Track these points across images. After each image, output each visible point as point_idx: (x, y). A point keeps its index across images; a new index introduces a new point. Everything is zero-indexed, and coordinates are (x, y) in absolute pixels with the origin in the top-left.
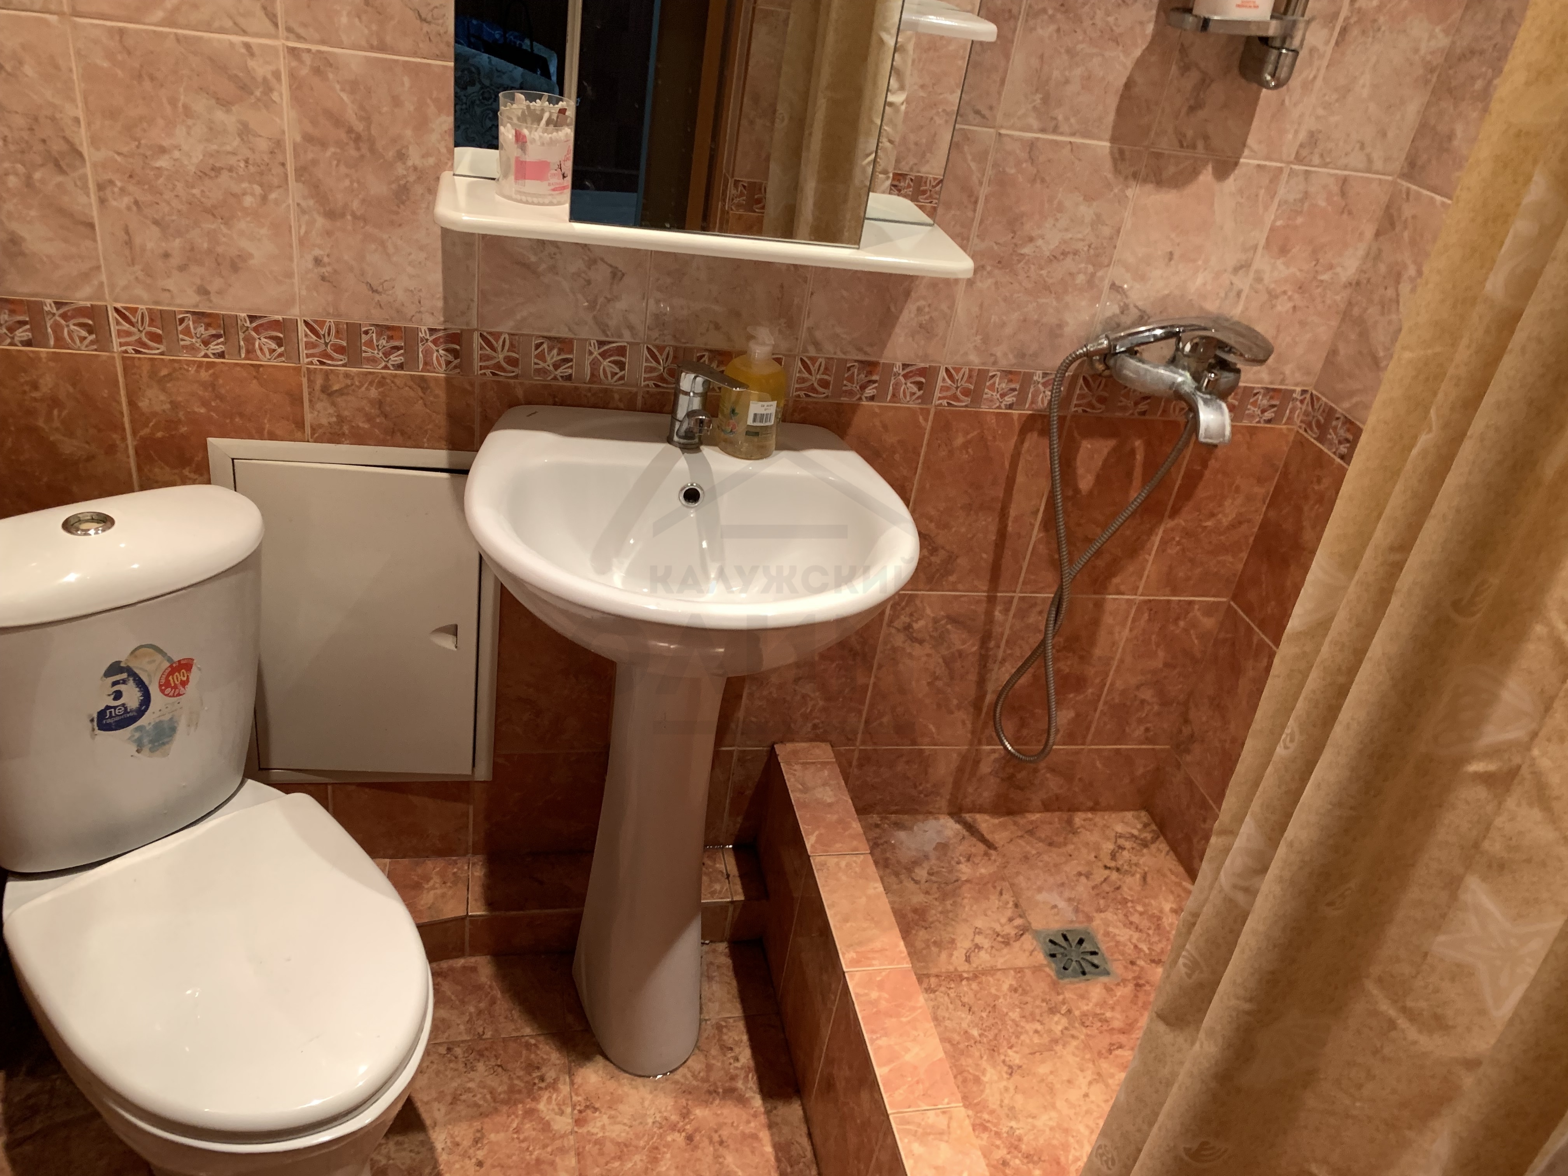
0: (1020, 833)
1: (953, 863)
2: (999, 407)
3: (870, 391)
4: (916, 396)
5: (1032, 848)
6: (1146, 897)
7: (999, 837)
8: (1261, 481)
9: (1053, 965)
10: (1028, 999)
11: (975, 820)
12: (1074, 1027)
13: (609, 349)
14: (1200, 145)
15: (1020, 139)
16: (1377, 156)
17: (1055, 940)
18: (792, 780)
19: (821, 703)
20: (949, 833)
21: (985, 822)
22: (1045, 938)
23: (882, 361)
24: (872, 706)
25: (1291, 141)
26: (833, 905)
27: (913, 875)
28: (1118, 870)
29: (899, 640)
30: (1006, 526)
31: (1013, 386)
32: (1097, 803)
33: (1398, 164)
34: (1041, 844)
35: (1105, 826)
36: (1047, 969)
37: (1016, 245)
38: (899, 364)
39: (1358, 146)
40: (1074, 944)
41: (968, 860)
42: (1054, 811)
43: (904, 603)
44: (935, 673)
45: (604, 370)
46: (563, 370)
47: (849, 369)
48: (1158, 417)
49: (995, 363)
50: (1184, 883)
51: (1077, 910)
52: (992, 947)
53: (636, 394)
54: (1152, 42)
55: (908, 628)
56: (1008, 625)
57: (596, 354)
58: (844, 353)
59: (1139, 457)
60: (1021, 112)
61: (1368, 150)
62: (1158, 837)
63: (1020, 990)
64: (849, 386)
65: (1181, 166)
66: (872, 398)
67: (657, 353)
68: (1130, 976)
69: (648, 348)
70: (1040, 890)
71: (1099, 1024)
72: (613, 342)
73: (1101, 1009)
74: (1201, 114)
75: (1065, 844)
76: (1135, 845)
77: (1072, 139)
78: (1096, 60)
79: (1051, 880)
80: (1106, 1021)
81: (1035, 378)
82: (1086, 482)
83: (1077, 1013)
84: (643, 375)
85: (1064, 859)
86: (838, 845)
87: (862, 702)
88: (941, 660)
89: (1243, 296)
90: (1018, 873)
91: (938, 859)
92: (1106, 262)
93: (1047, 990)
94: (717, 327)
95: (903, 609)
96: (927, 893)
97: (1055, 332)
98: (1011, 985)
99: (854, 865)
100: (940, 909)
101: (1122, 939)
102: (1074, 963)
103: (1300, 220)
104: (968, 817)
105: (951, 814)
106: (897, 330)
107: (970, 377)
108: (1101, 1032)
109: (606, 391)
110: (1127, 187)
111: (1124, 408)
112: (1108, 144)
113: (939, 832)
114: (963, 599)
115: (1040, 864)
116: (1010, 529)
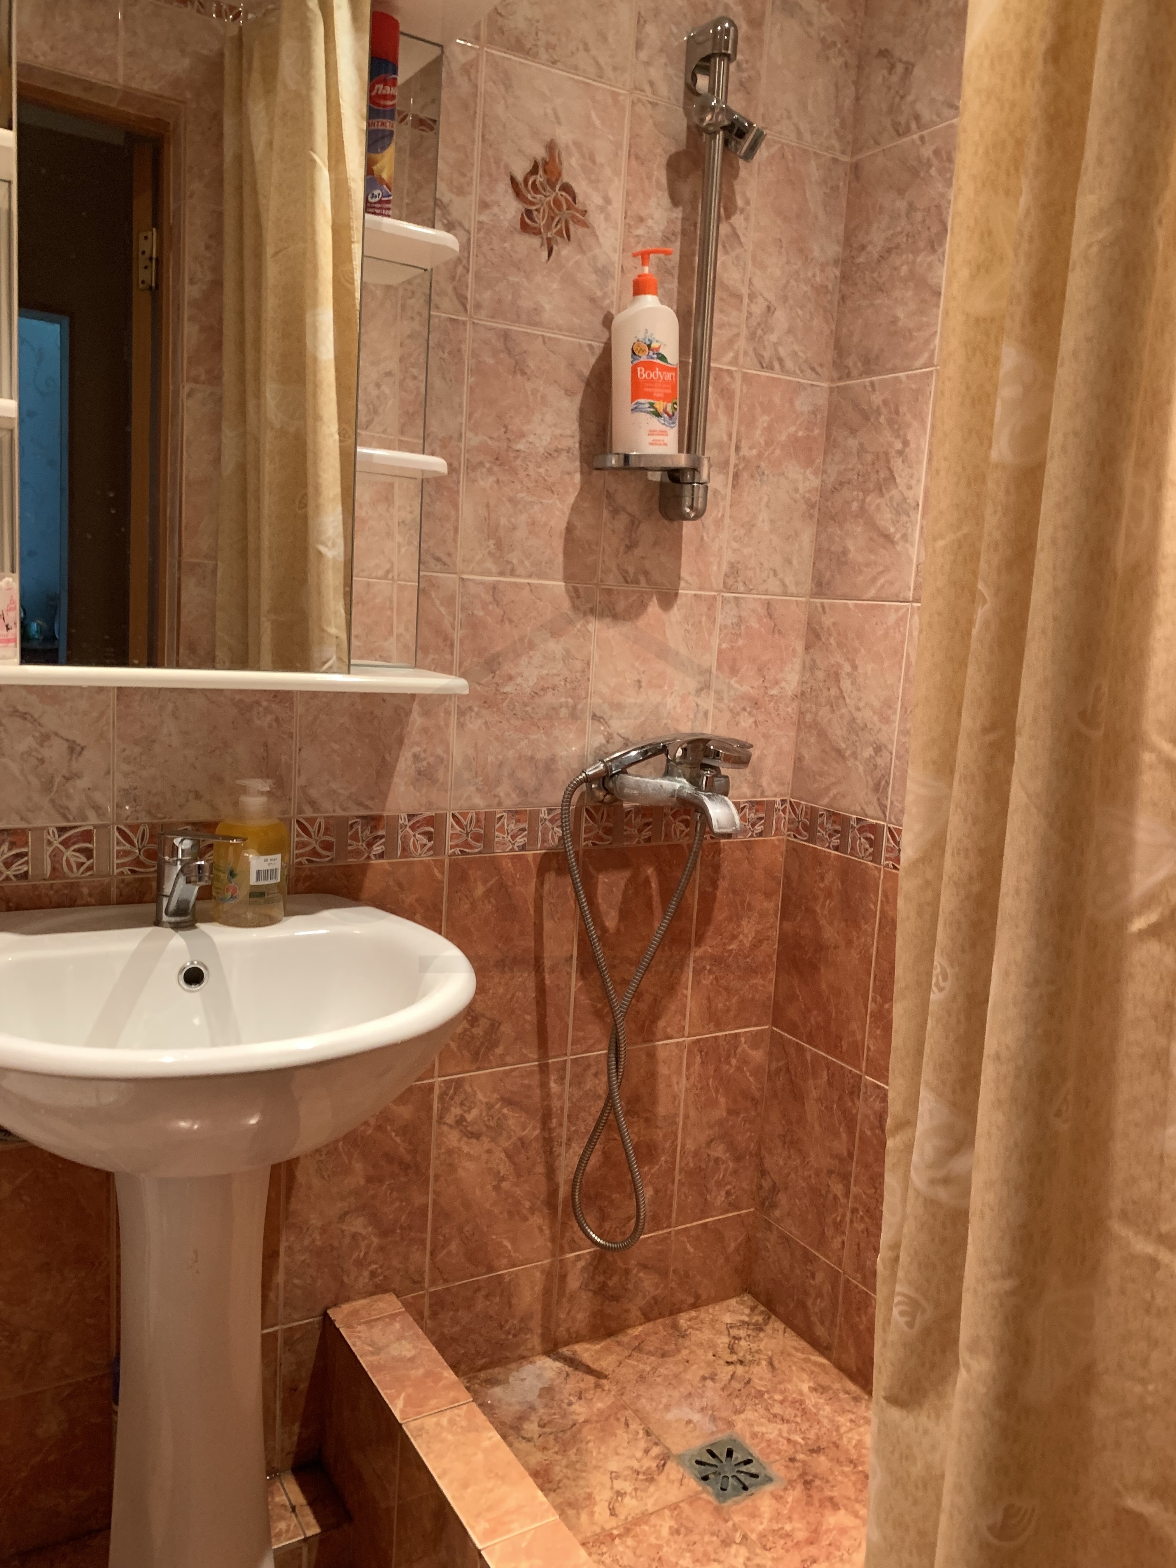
0: (627, 1353)
1: (565, 1406)
2: (512, 850)
3: (377, 849)
4: (427, 847)
5: (646, 1364)
6: (780, 1383)
7: (606, 1363)
8: (768, 895)
9: (709, 1489)
10: (695, 1537)
11: (574, 1353)
12: (757, 1555)
13: (70, 837)
14: (642, 579)
15: (482, 583)
16: (789, 580)
17: (704, 1460)
18: (359, 1343)
19: (376, 1241)
20: (550, 1374)
21: (585, 1351)
22: (690, 1460)
23: (385, 814)
24: (435, 1230)
25: (717, 571)
26: (444, 1473)
27: (523, 1433)
28: (741, 1362)
29: (453, 1138)
30: (543, 979)
31: (522, 826)
32: (698, 1297)
33: (808, 585)
34: (652, 1358)
35: (712, 1320)
36: (704, 1496)
37: (497, 684)
38: (404, 815)
39: (772, 573)
40: (723, 1458)
41: (580, 1398)
42: (655, 1319)
43: (452, 1091)
44: (499, 1172)
45: (68, 860)
46: (19, 867)
47: (352, 826)
48: (662, 842)
49: (500, 804)
50: (812, 1358)
51: (714, 1419)
52: (636, 1489)
53: (109, 885)
54: (582, 489)
55: (460, 1121)
56: (566, 1097)
57: (56, 844)
58: (344, 810)
59: (654, 885)
60: (478, 557)
61: (781, 575)
62: (769, 1318)
63: (683, 1530)
64: (354, 846)
65: (631, 600)
66: (381, 856)
67: (130, 834)
68: (795, 1474)
69: (118, 828)
70: (667, 1408)
71: (782, 1542)
72: (75, 827)
73: (777, 1522)
74: (638, 552)
75: (679, 1351)
76: (749, 1332)
77: (530, 581)
78: (537, 508)
79: (676, 1394)
80: (788, 1535)
81: (541, 816)
82: (611, 922)
83: (754, 1536)
84: (116, 861)
85: (682, 1368)
86: (433, 1402)
87: (423, 1230)
88: (503, 1155)
89: (710, 715)
90: (639, 1397)
91: (546, 1406)
92: (583, 694)
93: (712, 1520)
94: (198, 796)
95: (452, 1098)
96: (544, 1449)
97: (549, 766)
98: (671, 1528)
99: (458, 1419)
100: (564, 1463)
101: (772, 1436)
102: (731, 1479)
103: (740, 642)
104: (565, 1351)
105: (547, 1353)
106: (396, 780)
107: (478, 821)
108: (787, 1551)
109: (71, 885)
110: (588, 623)
111: (630, 837)
112: (563, 584)
113: (539, 1376)
114: (514, 1074)
115: (659, 1380)
116: (548, 982)
